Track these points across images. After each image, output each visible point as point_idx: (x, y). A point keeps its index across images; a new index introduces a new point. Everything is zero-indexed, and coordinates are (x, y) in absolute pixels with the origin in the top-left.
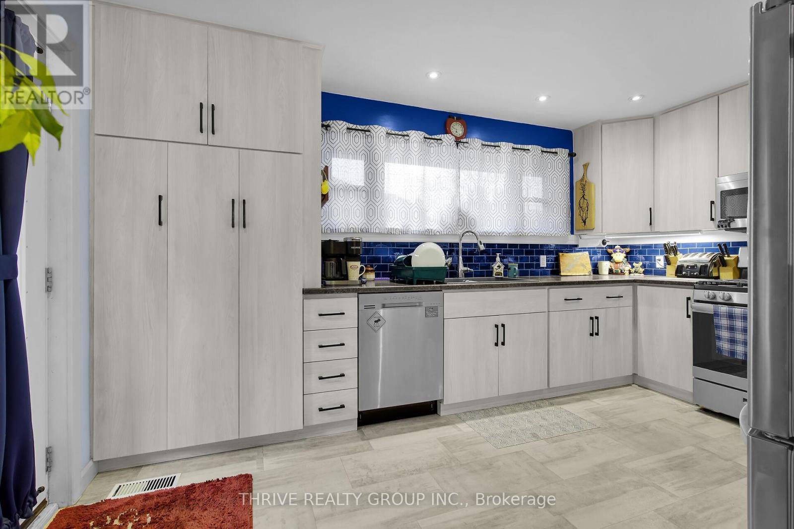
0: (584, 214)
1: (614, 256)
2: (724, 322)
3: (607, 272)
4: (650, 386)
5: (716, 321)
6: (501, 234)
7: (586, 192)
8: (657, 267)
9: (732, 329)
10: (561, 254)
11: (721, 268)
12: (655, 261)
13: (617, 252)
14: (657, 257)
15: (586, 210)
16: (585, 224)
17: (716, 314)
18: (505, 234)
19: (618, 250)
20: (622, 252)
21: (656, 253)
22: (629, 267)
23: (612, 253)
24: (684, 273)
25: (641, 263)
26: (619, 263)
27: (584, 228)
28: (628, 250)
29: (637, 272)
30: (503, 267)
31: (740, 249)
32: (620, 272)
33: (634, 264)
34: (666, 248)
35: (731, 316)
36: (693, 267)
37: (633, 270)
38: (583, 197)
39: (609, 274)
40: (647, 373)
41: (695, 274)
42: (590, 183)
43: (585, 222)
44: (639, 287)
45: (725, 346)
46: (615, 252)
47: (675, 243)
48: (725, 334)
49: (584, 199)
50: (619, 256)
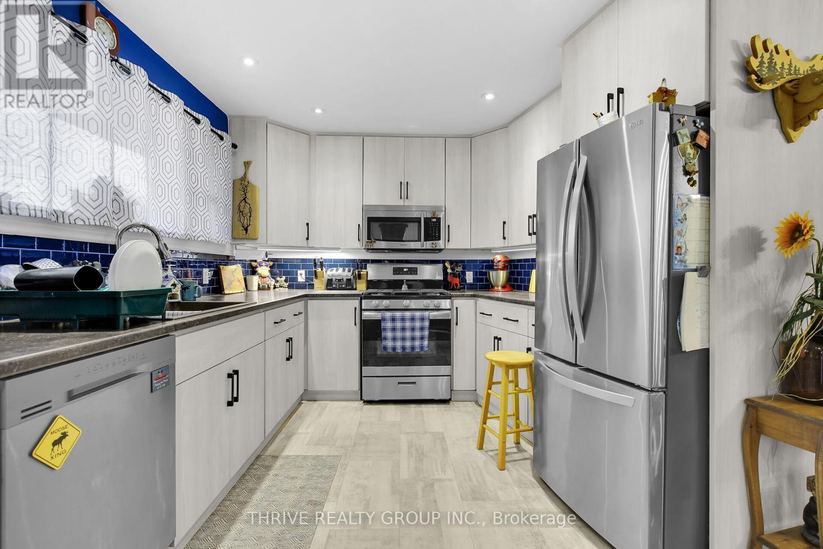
0: (246, 220)
1: (259, 270)
2: (389, 325)
3: (257, 289)
4: (319, 397)
5: (383, 324)
6: (171, 235)
7: (248, 195)
8: (299, 281)
9: (394, 329)
10: (221, 267)
11: (357, 280)
12: (297, 275)
13: (262, 265)
14: (299, 272)
15: (248, 217)
16: (246, 233)
17: (384, 319)
18: (176, 235)
19: (264, 264)
20: (267, 266)
21: (298, 267)
22: (273, 282)
23: (257, 267)
24: (334, 286)
25: (284, 278)
26: (265, 277)
27: (244, 236)
28: (271, 263)
29: (281, 287)
30: (179, 286)
31: (368, 265)
32: (267, 287)
33: (278, 279)
34: (315, 263)
35: (393, 319)
36: (339, 280)
37: (278, 285)
38: (244, 199)
39: (258, 290)
40: (318, 385)
41: (343, 286)
42: (254, 187)
43: (246, 230)
44: (309, 301)
45: (389, 344)
46: (260, 266)
47: (322, 259)
48: (389, 334)
49: (246, 202)
50: (264, 270)
